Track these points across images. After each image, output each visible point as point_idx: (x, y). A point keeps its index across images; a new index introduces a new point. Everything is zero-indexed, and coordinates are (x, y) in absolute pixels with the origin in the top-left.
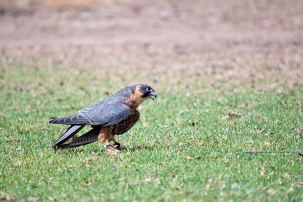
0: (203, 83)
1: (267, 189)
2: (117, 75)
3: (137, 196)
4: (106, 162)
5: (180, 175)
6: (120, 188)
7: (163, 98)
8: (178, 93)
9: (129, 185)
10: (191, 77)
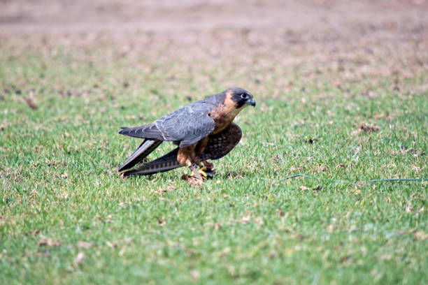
0: (326, 84)
1: (415, 232)
2: (204, 73)
3: (231, 240)
4: (187, 194)
5: (292, 212)
6: (207, 230)
7: (268, 105)
8: (290, 99)
9: (219, 225)
10: (308, 75)
